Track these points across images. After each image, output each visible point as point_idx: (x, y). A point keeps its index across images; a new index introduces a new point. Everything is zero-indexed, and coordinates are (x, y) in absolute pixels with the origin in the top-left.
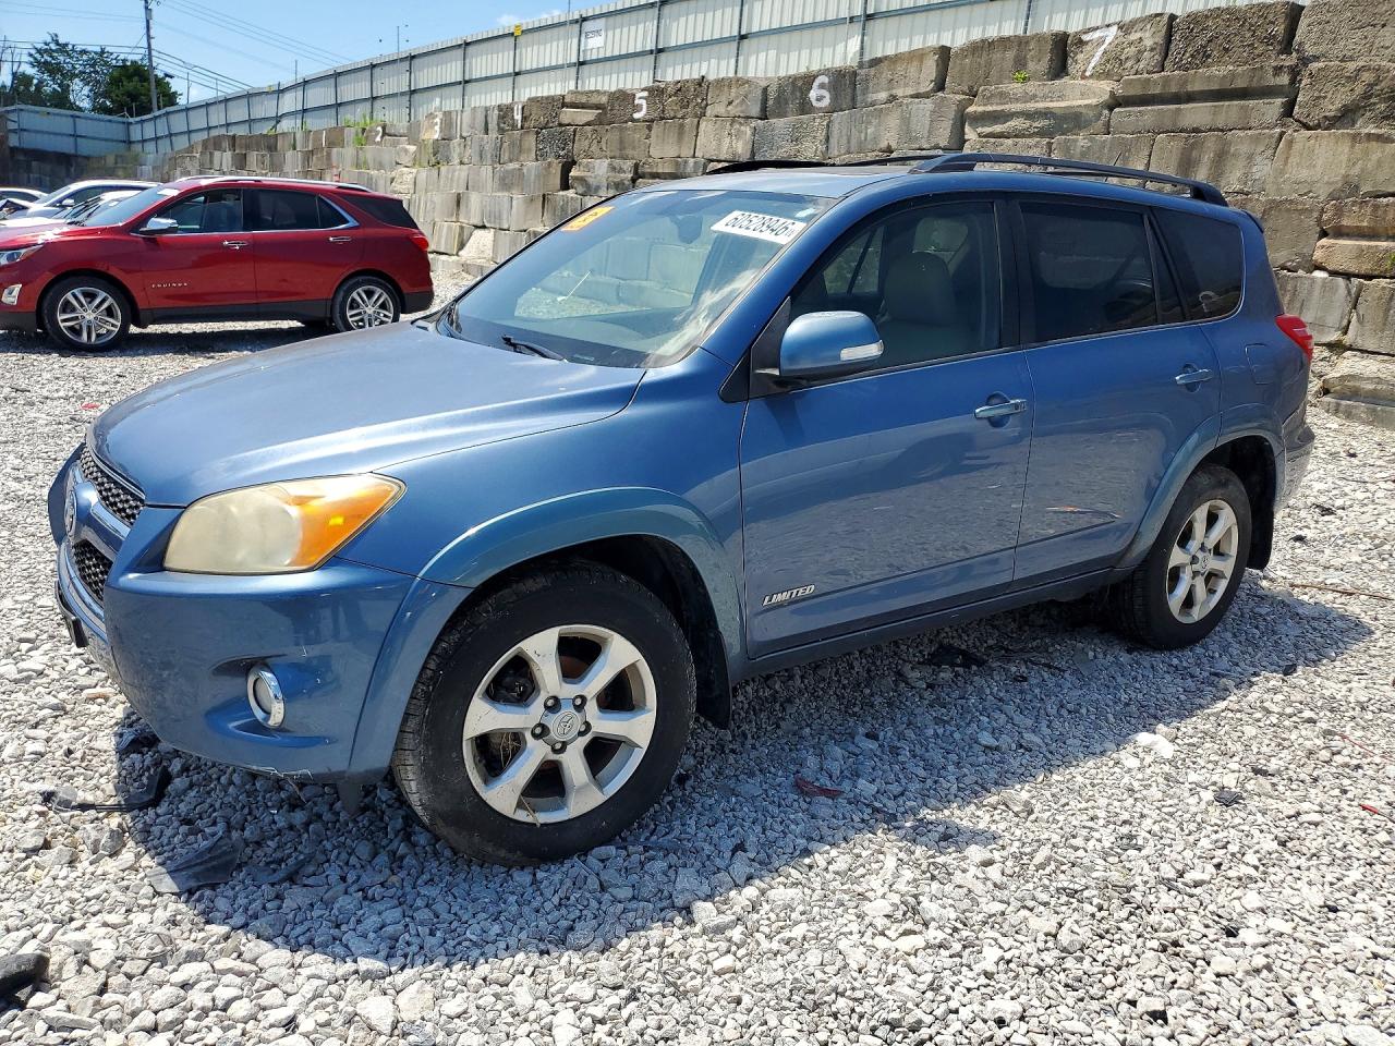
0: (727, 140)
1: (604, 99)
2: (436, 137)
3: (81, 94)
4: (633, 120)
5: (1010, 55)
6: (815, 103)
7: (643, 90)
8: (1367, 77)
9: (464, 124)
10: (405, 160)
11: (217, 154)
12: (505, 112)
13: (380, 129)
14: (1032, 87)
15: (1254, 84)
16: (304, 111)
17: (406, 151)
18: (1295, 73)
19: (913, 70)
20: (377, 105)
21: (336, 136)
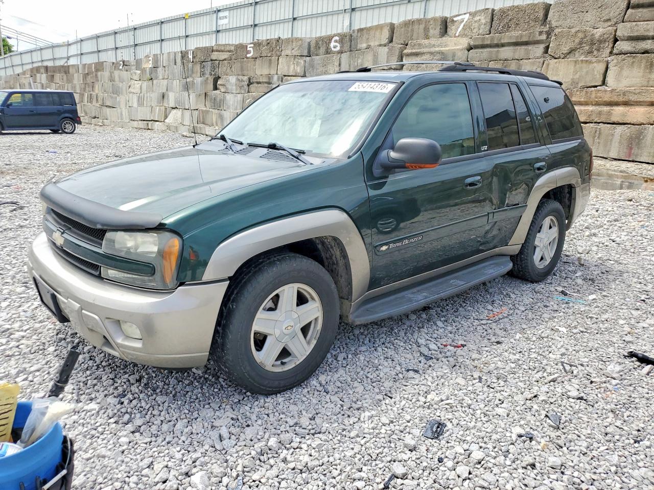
0: (292, 66)
1: (233, 48)
2: (150, 66)
4: (247, 58)
5: (422, 27)
6: (333, 49)
7: (251, 44)
8: (580, 35)
9: (164, 60)
10: (135, 77)
11: (38, 75)
12: (184, 55)
13: (121, 63)
14: (433, 41)
15: (531, 39)
16: (81, 54)
17: (135, 73)
18: (549, 34)
19: (378, 33)
20: (119, 51)
21: (99, 66)
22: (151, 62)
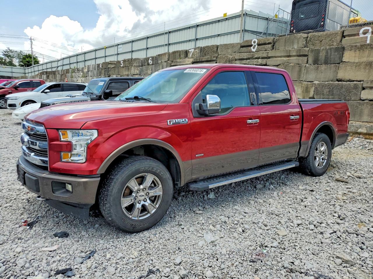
1: (116, 63)
3: (16, 62)
4: (121, 67)
7: (122, 61)
9: (91, 68)
10: (80, 76)
11: (43, 76)
12: (99, 65)
13: (76, 69)
16: (63, 65)
17: (80, 74)
20: (78, 63)
21: (67, 71)
22: (87, 69)
